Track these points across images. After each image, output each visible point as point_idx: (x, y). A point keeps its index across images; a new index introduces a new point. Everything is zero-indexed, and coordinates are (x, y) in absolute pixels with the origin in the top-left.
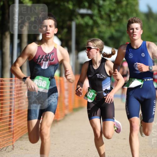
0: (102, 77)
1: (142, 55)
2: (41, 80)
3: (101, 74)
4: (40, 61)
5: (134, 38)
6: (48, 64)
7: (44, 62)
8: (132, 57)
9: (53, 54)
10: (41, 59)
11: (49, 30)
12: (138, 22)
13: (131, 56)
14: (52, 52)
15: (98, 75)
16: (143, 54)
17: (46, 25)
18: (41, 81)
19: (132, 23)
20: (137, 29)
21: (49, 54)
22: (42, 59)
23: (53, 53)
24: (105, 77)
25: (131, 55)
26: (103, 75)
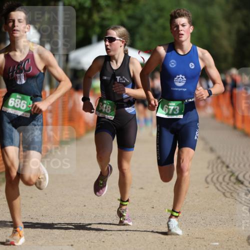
0: (124, 81)
1: (190, 66)
2: (19, 98)
3: (124, 77)
4: (12, 75)
5: (181, 39)
6: (24, 76)
7: (18, 75)
8: (175, 66)
9: (28, 62)
10: (13, 72)
11: (17, 26)
12: (183, 16)
13: (173, 64)
14: (26, 58)
15: (118, 78)
16: (193, 64)
17: (13, 18)
18: (20, 101)
19: (176, 17)
20: (183, 25)
21: (22, 62)
22: (15, 72)
23: (28, 60)
24: (128, 81)
25: (173, 62)
26: (125, 79)
